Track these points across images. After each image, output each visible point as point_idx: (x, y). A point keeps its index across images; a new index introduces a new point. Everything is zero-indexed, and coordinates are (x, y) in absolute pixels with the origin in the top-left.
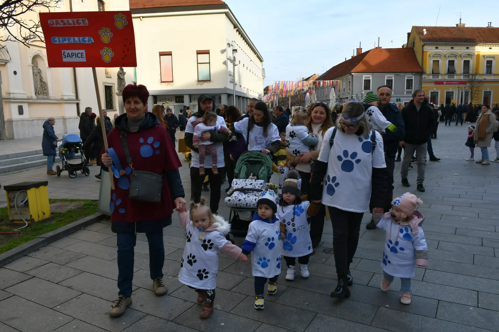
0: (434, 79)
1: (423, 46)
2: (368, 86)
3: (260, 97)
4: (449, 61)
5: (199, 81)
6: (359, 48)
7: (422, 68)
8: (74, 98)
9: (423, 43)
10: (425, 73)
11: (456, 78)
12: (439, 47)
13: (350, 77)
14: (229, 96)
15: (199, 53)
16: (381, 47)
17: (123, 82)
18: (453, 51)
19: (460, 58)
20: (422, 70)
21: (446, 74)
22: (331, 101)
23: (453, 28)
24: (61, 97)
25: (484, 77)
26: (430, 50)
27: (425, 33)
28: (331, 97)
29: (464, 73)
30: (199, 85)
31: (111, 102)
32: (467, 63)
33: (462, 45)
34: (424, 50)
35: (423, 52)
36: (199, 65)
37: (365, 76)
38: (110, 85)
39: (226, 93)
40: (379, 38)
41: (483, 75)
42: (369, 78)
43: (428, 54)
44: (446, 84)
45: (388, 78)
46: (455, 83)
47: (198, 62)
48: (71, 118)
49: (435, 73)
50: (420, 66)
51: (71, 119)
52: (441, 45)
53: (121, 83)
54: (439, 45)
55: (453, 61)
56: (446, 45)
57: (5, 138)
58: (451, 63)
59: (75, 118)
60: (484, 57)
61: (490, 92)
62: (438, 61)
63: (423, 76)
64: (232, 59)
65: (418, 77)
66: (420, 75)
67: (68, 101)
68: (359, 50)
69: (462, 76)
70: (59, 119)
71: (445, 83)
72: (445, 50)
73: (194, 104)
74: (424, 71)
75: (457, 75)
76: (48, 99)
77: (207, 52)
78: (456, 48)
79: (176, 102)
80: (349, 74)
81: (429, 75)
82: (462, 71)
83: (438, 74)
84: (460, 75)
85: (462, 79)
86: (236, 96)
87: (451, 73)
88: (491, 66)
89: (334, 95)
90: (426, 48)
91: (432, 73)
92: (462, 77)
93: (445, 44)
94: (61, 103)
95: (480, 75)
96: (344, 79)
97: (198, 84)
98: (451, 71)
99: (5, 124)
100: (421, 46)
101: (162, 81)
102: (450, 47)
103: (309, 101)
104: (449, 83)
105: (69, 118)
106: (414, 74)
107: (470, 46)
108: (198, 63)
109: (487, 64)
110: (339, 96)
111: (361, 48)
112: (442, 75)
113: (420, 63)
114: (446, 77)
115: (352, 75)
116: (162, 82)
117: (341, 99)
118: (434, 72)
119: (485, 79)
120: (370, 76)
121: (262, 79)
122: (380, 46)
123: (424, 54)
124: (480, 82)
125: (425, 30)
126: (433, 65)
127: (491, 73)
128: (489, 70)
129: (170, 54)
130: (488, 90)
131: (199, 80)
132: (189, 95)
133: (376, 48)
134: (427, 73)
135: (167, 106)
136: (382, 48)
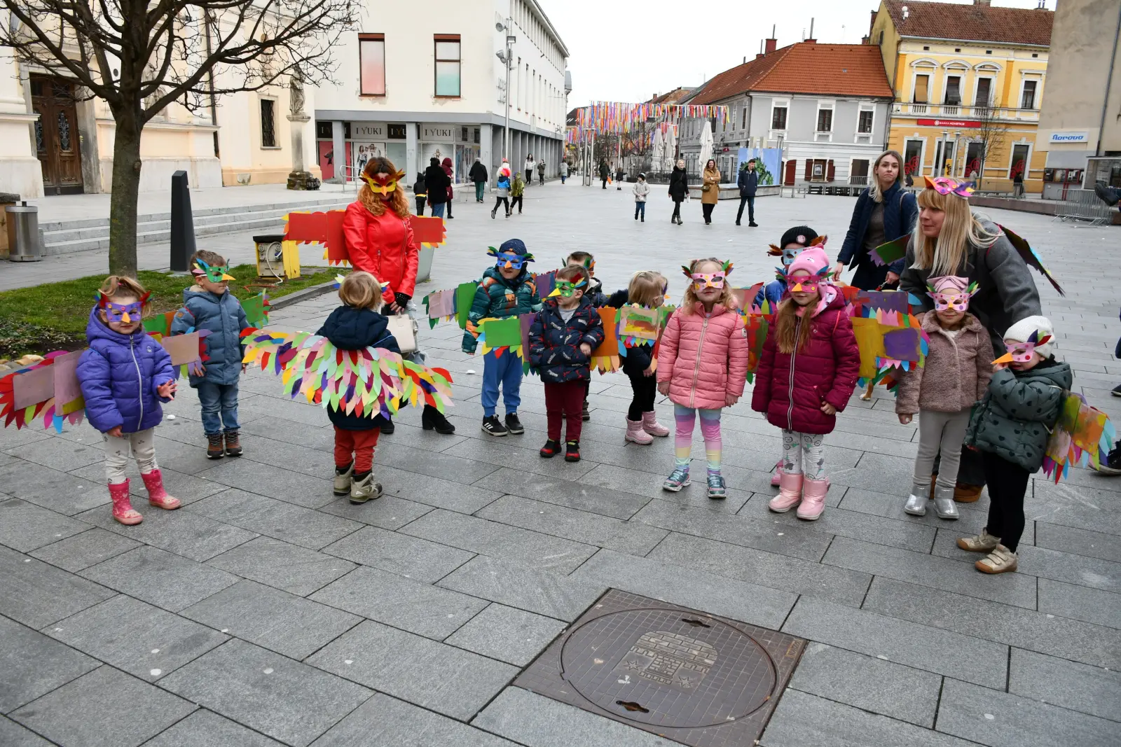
0: (916, 114)
1: (899, 43)
2: (781, 120)
3: (558, 132)
4: (950, 78)
5: (436, 96)
6: (771, 38)
7: (893, 90)
8: (210, 121)
9: (898, 37)
10: (899, 101)
11: (960, 113)
12: (932, 48)
13: (746, 100)
14: (497, 129)
15: (439, 39)
16: (815, 40)
17: (301, 97)
18: (958, 56)
19: (971, 72)
20: (894, 95)
21: (940, 105)
22: (702, 150)
23: (964, 6)
24: (189, 120)
25: (1018, 115)
26: (913, 53)
27: (906, 15)
28: (703, 141)
29: (977, 104)
30: (437, 104)
31: (271, 133)
32: (984, 84)
33: (978, 46)
34: (901, 52)
35: (898, 55)
36: (438, 63)
37: (777, 101)
38: (270, 99)
39: (491, 124)
40: (813, 19)
41: (1015, 110)
42: (785, 103)
43: (908, 61)
44: (939, 125)
45: (822, 105)
46: (957, 124)
47: (438, 58)
48: (205, 160)
49: (919, 102)
50: (889, 85)
51: (205, 163)
52: (937, 43)
53: (298, 97)
54: (931, 42)
55: (959, 78)
56: (945, 43)
57: (99, 190)
58: (954, 82)
59: (211, 161)
60: (1021, 73)
61: (1028, 146)
62: (928, 76)
63: (894, 106)
64: (505, 56)
65: (884, 107)
66: (889, 104)
67: (199, 129)
68: (771, 43)
69: (973, 111)
70: (184, 160)
71: (937, 123)
72: (942, 54)
73: (425, 142)
74: (897, 95)
75: (963, 107)
76: (166, 122)
77: (455, 39)
78: (964, 50)
79: (390, 136)
80: (744, 95)
81: (907, 104)
82: (974, 101)
83: (925, 103)
84: (970, 107)
85: (974, 116)
86: (510, 129)
87: (951, 103)
88: (1033, 93)
89: (711, 138)
90: (904, 49)
91: (912, 101)
92: (972, 114)
93: (945, 41)
94: (188, 132)
95: (1009, 110)
96: (735, 103)
97: (436, 102)
98: (952, 100)
99: (100, 165)
100: (895, 42)
101: (363, 92)
102: (953, 49)
103: (661, 148)
104: (946, 123)
105: (202, 160)
106: (876, 102)
107: (994, 48)
108: (436, 60)
109: (1025, 87)
110: (722, 140)
111: (775, 38)
112: (933, 106)
113: (891, 79)
114: (941, 112)
115: (751, 97)
116: (362, 95)
117: (727, 145)
118: (917, 100)
119: (1020, 120)
120: (785, 101)
121: (564, 95)
122: (813, 38)
123: (901, 59)
124: (1008, 124)
125: (905, 8)
126: (916, 84)
127: (1031, 107)
128: (1029, 102)
129: (379, 38)
130: (1023, 142)
131: (438, 94)
132: (416, 123)
133: (806, 41)
134: (903, 100)
135: (370, 144)
136: (817, 42)
